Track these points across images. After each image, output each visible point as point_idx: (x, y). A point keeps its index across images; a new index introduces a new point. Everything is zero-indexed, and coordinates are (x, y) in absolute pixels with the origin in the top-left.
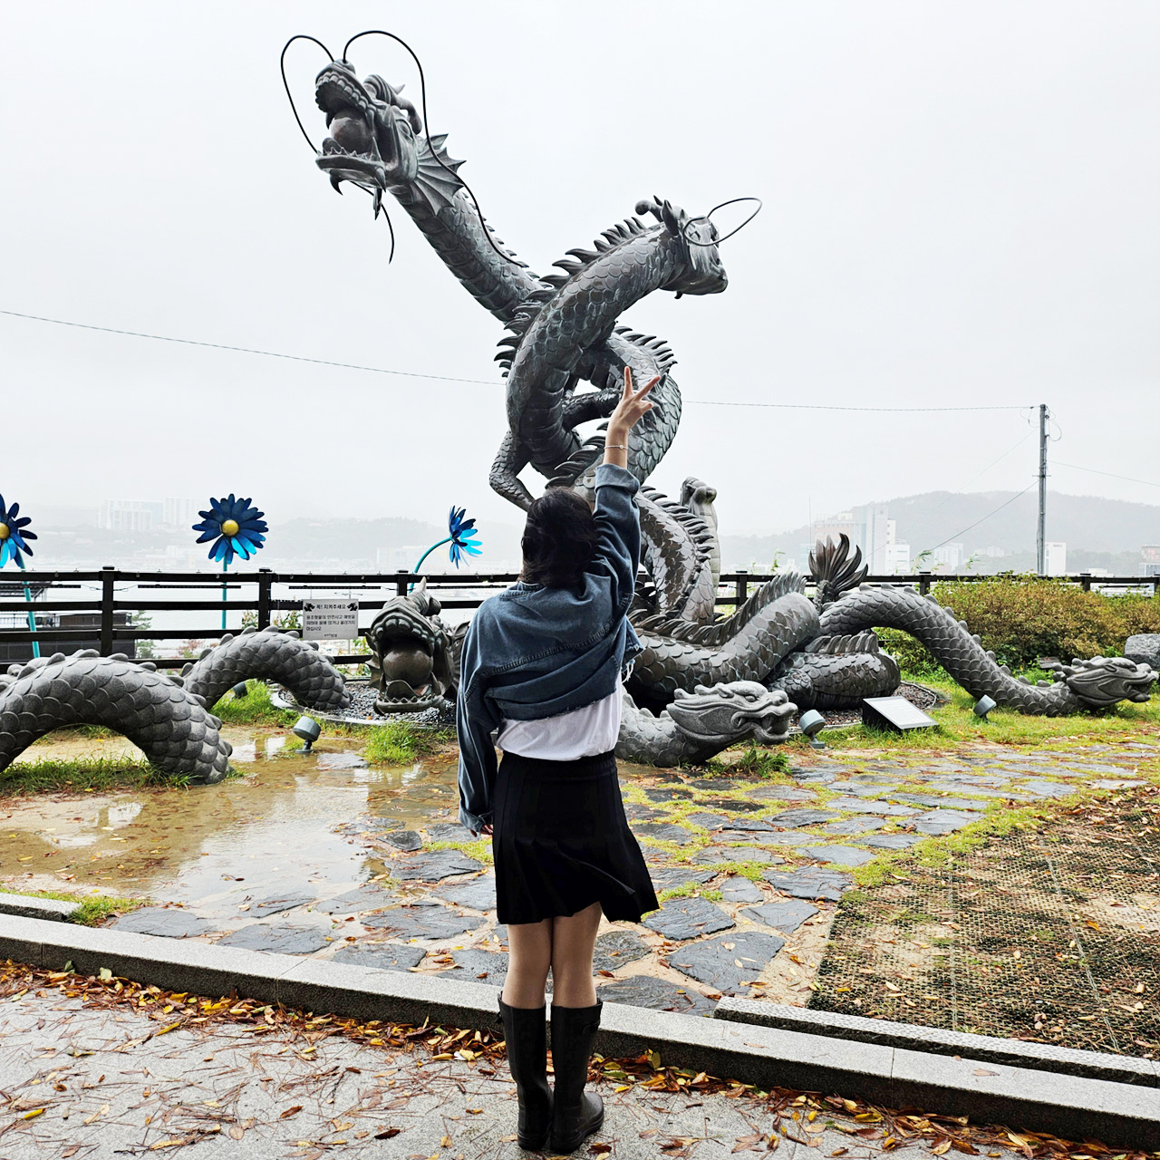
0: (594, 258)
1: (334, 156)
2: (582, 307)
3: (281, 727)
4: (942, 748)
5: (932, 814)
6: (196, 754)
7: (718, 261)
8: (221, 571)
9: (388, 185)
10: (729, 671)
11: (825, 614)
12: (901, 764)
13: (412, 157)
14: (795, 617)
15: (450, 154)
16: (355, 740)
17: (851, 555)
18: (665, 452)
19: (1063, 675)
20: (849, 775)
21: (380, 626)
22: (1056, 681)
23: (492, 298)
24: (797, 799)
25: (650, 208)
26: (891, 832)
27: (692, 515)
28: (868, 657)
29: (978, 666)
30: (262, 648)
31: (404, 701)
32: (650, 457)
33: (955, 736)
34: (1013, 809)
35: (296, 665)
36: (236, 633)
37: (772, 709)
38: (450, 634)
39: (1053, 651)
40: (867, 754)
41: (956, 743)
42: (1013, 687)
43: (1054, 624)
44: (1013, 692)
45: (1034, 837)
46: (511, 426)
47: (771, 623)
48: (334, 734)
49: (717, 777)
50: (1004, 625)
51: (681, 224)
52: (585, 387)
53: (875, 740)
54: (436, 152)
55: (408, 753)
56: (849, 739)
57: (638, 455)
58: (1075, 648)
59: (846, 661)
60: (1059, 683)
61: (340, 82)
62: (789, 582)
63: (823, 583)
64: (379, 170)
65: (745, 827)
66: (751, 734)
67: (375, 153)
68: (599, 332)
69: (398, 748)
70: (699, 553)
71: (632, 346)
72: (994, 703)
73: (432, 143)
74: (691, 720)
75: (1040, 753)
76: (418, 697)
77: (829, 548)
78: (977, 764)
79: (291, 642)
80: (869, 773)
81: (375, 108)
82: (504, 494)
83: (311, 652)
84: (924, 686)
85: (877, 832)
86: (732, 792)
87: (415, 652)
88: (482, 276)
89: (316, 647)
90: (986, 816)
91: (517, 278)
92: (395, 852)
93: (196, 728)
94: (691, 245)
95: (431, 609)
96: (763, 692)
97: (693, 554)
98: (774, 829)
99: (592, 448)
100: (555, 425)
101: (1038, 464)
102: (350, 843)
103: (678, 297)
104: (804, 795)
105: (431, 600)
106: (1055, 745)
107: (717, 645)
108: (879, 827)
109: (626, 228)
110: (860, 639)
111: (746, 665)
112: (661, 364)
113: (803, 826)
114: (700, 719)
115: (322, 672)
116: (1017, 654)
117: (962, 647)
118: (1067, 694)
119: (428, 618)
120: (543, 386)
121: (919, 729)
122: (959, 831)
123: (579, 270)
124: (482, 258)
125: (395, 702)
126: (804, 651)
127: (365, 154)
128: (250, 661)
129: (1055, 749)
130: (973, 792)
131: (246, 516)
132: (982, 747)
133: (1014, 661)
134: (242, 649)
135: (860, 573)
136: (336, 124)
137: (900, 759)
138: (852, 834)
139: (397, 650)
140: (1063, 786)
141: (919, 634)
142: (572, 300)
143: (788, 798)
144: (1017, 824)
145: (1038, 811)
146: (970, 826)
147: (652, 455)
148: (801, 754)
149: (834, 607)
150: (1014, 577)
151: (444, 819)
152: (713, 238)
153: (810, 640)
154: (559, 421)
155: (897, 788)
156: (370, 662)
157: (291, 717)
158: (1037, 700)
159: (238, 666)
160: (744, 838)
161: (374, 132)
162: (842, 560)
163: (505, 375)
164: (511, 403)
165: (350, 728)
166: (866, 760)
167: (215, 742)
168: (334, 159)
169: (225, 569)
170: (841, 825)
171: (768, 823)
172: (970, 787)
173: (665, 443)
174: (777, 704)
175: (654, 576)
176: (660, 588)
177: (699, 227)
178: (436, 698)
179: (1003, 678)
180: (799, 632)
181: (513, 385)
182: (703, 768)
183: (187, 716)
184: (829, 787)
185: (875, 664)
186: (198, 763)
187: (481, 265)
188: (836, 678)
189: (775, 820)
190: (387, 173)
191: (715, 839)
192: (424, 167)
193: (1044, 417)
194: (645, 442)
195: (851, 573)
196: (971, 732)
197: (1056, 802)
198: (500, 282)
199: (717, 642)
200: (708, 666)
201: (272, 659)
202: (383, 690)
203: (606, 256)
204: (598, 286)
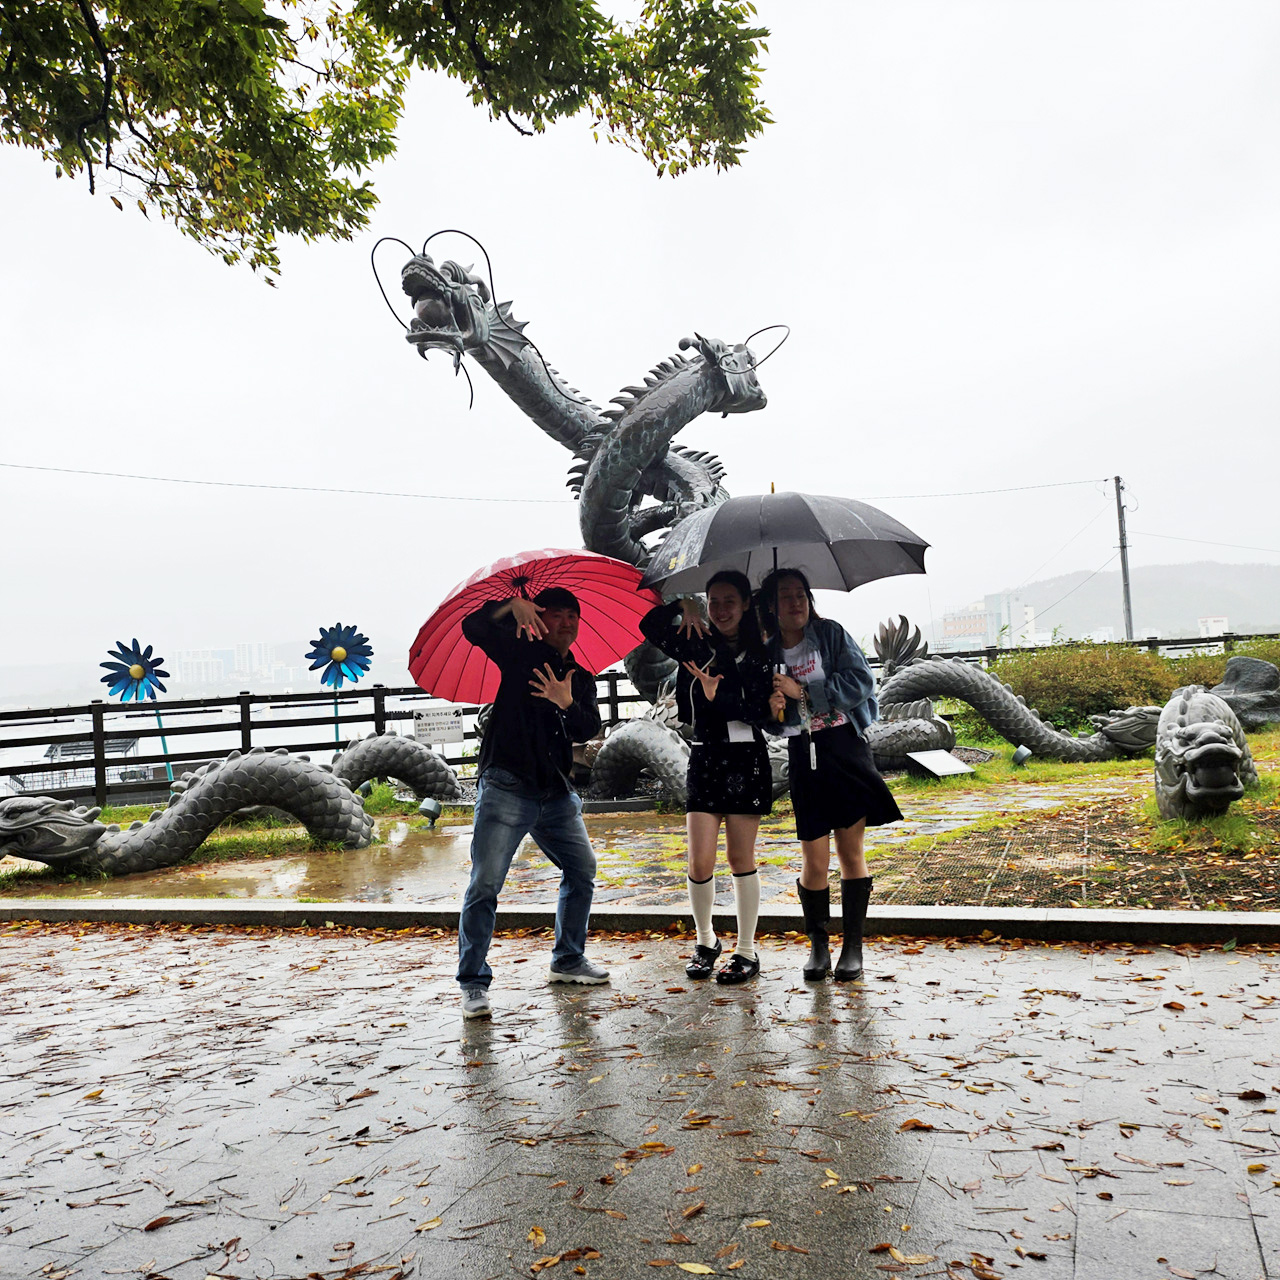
0: (645, 392)
1: (420, 332)
2: (638, 439)
4: (973, 788)
6: (347, 825)
7: (756, 383)
9: (466, 349)
11: (884, 687)
13: (484, 325)
15: (516, 318)
17: (911, 634)
19: (1101, 725)
22: (1095, 732)
23: (561, 432)
25: (692, 343)
28: (920, 721)
33: (990, 780)
34: (1003, 817)
41: (987, 784)
43: (1109, 685)
44: (1055, 745)
45: (1008, 831)
46: (585, 541)
51: (718, 357)
52: (649, 502)
54: (503, 317)
59: (899, 726)
60: (1097, 734)
61: (422, 273)
63: (889, 662)
64: (458, 339)
67: (454, 325)
68: (654, 454)
71: (687, 462)
72: (1030, 752)
73: (499, 310)
77: (890, 630)
81: (451, 290)
83: (425, 750)
88: (550, 415)
91: (580, 414)
93: (345, 804)
94: (728, 374)
100: (623, 537)
103: (724, 416)
109: (671, 363)
110: (912, 707)
112: (713, 476)
117: (1007, 707)
118: (1106, 743)
120: (609, 505)
121: (955, 775)
123: (633, 404)
124: (549, 399)
127: (445, 327)
131: (352, 642)
135: (920, 650)
136: (420, 306)
141: (975, 701)
142: (627, 431)
144: (1000, 825)
145: (1022, 817)
146: (960, 828)
149: (891, 681)
152: (750, 364)
154: (627, 534)
157: (415, 805)
158: (1078, 749)
161: (452, 309)
162: (903, 640)
163: (577, 498)
164: (583, 521)
168: (421, 334)
169: (336, 689)
179: (1044, 731)
181: (583, 506)
185: (929, 727)
186: (349, 832)
187: (549, 404)
190: (464, 340)
192: (494, 331)
193: (1119, 488)
195: (912, 652)
196: (1005, 776)
198: (566, 418)
201: (393, 759)
203: (655, 390)
204: (650, 417)
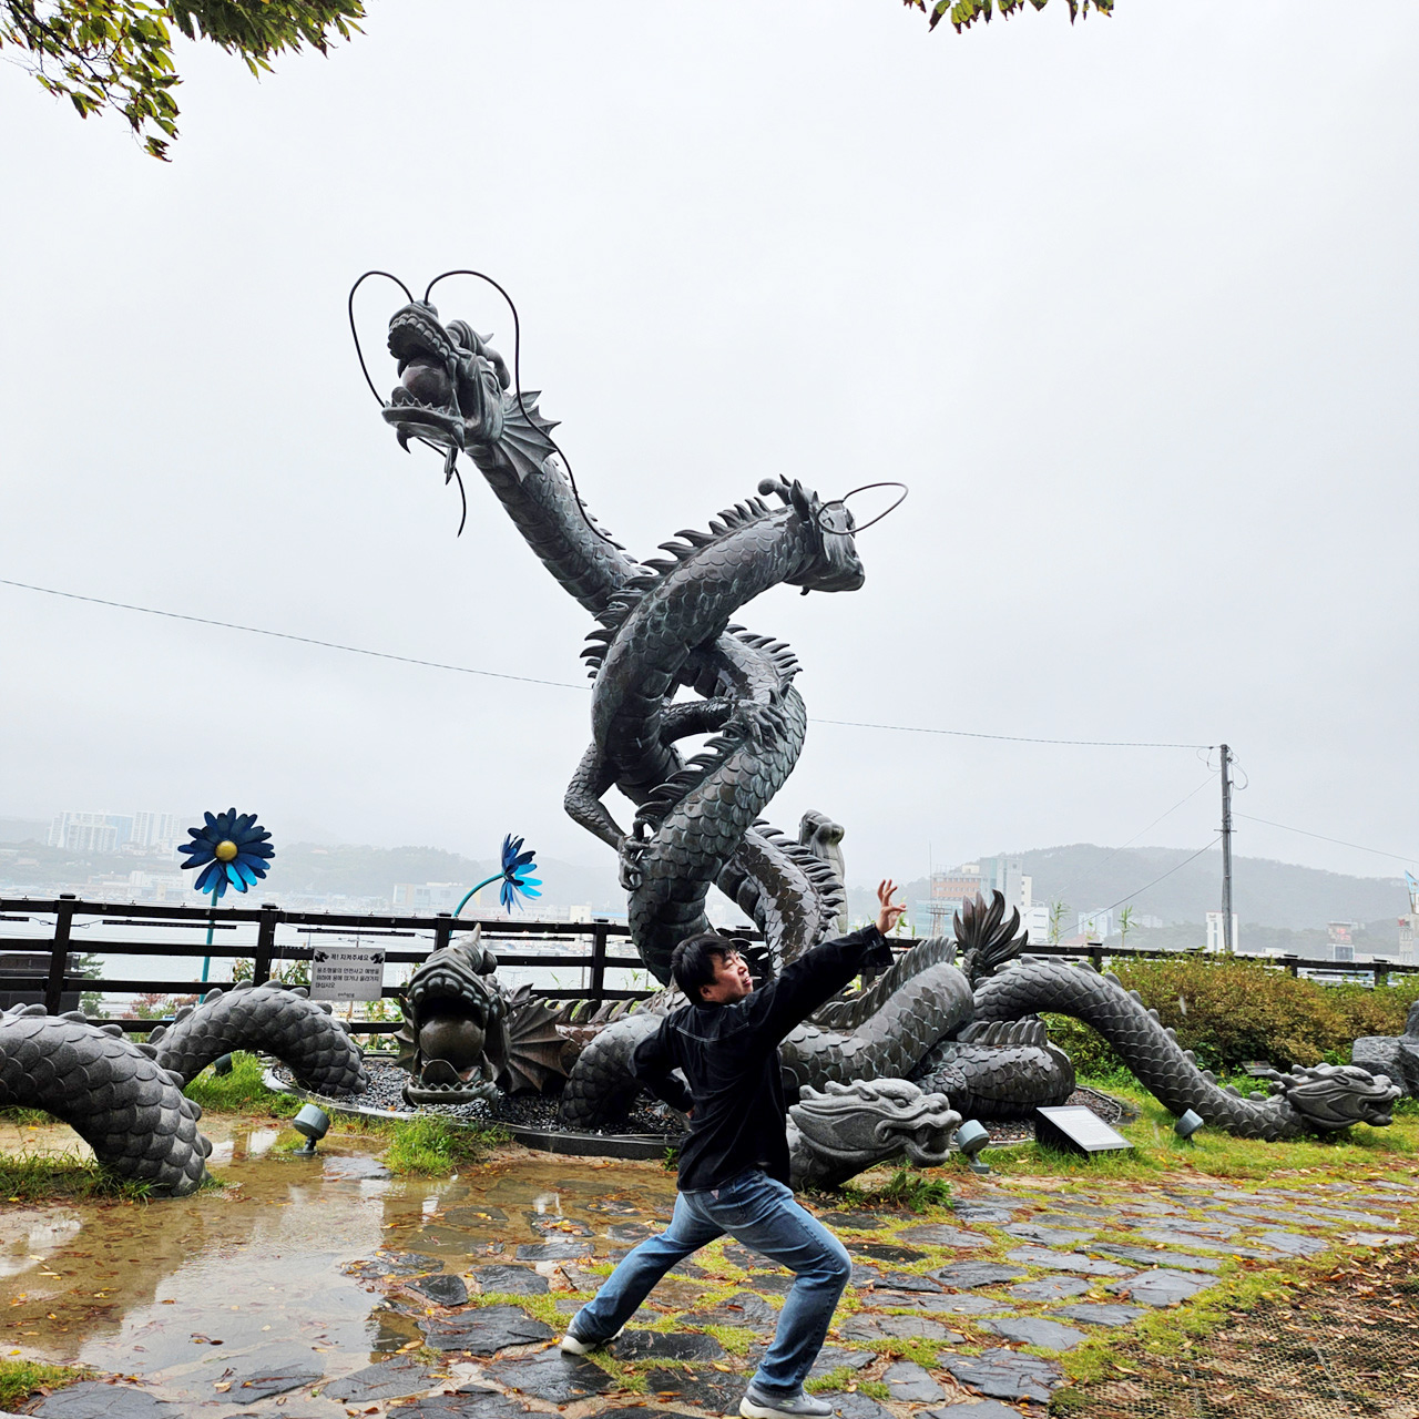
0: (709, 541)
1: (405, 408)
2: (692, 599)
3: (275, 1117)
4: (1142, 1179)
5: (1150, 1275)
7: (854, 553)
8: (209, 906)
9: (467, 446)
10: (864, 1063)
11: (978, 992)
12: (1094, 1201)
13: (497, 415)
14: (946, 995)
15: (542, 414)
16: (373, 1138)
17: (1007, 917)
18: (786, 778)
19: (1283, 1086)
20: (1029, 1214)
21: (420, 986)
22: (1273, 1095)
23: (580, 583)
24: (967, 1245)
25: (776, 487)
26: (1100, 1300)
27: (814, 857)
28: (1035, 1051)
29: (1175, 1070)
30: (259, 1009)
31: (445, 1089)
32: (769, 783)
33: (1156, 1162)
34: (1253, 1270)
35: (301, 1035)
36: (227, 987)
37: (928, 1118)
38: (508, 999)
39: (1262, 1055)
40: (1045, 1184)
41: (1159, 1173)
42: (1219, 1100)
43: (1260, 1018)
44: (1220, 1107)
45: (1289, 1313)
46: (596, 737)
47: (916, 1001)
48: (345, 1129)
49: (855, 1210)
50: (1198, 1017)
51: (814, 509)
52: (686, 695)
53: (1054, 1165)
54: (526, 409)
55: (445, 1160)
56: (1019, 1161)
57: (753, 779)
58: (1287, 1049)
59: (1010, 1055)
60: (1277, 1097)
61: (420, 326)
62: (936, 950)
63: (972, 951)
64: (458, 427)
65: (904, 1285)
66: (901, 1150)
67: (455, 407)
68: (711, 629)
69: (431, 1153)
70: (825, 907)
71: (746, 648)
72: (1201, 1120)
73: (522, 400)
74: (821, 1128)
75: (1267, 1192)
76: (463, 1083)
77: (978, 908)
78: (1192, 1205)
79: (298, 1002)
80: (1054, 1212)
81: (458, 357)
82: (583, 821)
83: (321, 1016)
84: (1101, 1091)
85: (1082, 1299)
86: (879, 1232)
87: (462, 1023)
88: (571, 557)
89: (328, 1010)
90: (1220, 1281)
91: (612, 561)
92: (431, 1308)
93: (166, 1116)
94: (825, 533)
95: (485, 967)
96: (917, 1094)
97: (817, 908)
98: (943, 1289)
99: (698, 768)
100: (651, 738)
101: (1221, 817)
102: (368, 1291)
103: (804, 593)
104: (975, 1240)
105: (485, 953)
106: (1284, 1180)
107: (848, 1028)
108: (1082, 1291)
109: (748, 509)
110: (1026, 1027)
111: (886, 1055)
112: (781, 671)
113: (981, 1286)
114: (834, 1127)
115: (334, 1044)
116: (1215, 1055)
117: (1154, 1043)
118: (1289, 1111)
119: (481, 978)
120: (639, 690)
121: (1110, 1151)
122: (1190, 1302)
123: (689, 554)
124: (572, 536)
125: (433, 1088)
126: (955, 1040)
127: (442, 407)
128: (241, 1026)
129: (1286, 1187)
130: (1197, 1245)
131: (248, 836)
132: (1192, 1181)
133: (1213, 1063)
134: (232, 1010)
135: (1018, 940)
136: (410, 372)
137: (1091, 1193)
138: (1049, 1302)
139: (439, 1019)
140: (1310, 1240)
141: (1098, 1023)
142: (680, 589)
143: (955, 1243)
144: (1263, 1294)
145: (1287, 1275)
146: (1203, 1295)
147: (771, 779)
148: (960, 1180)
149: (990, 984)
150: (1207, 955)
151: (497, 1258)
152: (849, 527)
153: (963, 1025)
154: (656, 734)
155: (1096, 1236)
156: (400, 1033)
157: (287, 1104)
158: (1250, 1117)
159: (225, 1032)
160: (905, 1302)
161: (454, 383)
162: (995, 924)
163: (592, 675)
164: (598, 709)
165: (367, 1121)
166: (1046, 1192)
167: (189, 1138)
168: (406, 411)
169: (214, 903)
170: (1031, 1286)
171: (933, 1280)
172: (1191, 1238)
173: (787, 767)
174: (936, 1111)
175: (767, 933)
176: (775, 950)
177: (831, 513)
178: (486, 1085)
179: (1207, 1087)
180: (951, 1014)
181: (602, 687)
182: (836, 1196)
183: (156, 1100)
184: (1006, 1229)
185: (1046, 1061)
187: (572, 542)
188: (997, 1078)
189: (942, 1275)
190: (466, 430)
191: (866, 1301)
192: (510, 427)
193: (1226, 760)
194: (762, 764)
195: (1006, 942)
196: (1174, 1158)
197: (1307, 1262)
198: (591, 565)
199: (849, 1024)
200: (838, 1054)
201: (270, 1023)
202: (417, 1071)
203: (724, 540)
204: (713, 576)
